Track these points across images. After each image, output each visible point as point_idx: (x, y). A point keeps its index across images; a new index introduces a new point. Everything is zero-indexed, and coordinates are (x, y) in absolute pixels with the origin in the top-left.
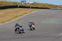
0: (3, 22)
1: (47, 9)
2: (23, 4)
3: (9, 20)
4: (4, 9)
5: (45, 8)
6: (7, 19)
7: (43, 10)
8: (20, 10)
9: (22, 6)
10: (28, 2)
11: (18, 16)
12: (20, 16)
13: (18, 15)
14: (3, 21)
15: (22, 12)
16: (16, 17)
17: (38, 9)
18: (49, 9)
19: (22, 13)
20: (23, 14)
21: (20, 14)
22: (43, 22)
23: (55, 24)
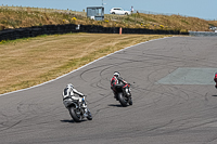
0: (27, 84)
1: (177, 33)
2: (93, 17)
3: (45, 76)
4: (27, 37)
5: (172, 32)
6: (41, 72)
7: (166, 37)
8: (84, 41)
9: (89, 26)
10: (113, 11)
11: (76, 60)
12: (83, 59)
13: (77, 57)
14: (26, 80)
15: (90, 48)
16: (72, 64)
17: (145, 36)
18: (187, 34)
19: (92, 50)
20: (95, 53)
21: (84, 54)
22: (164, 81)
23: (206, 86)
